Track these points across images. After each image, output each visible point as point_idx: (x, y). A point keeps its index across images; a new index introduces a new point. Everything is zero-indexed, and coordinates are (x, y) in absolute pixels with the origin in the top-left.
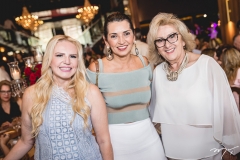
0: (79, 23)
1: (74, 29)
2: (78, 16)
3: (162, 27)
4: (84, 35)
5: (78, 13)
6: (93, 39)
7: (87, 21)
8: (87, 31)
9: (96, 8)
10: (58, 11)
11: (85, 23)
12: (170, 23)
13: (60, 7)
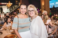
0: (7, 7)
1: (6, 8)
2: (7, 5)
3: (30, 8)
4: (8, 10)
5: (7, 4)
6: (10, 11)
7: (9, 6)
8: (9, 9)
9: (12, 4)
10: (1, 3)
11: (9, 7)
12: (33, 7)
13: (2, 2)
